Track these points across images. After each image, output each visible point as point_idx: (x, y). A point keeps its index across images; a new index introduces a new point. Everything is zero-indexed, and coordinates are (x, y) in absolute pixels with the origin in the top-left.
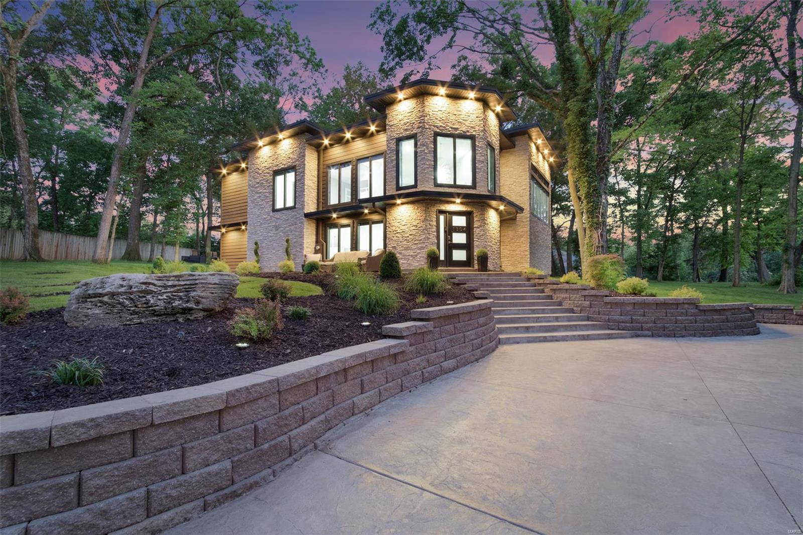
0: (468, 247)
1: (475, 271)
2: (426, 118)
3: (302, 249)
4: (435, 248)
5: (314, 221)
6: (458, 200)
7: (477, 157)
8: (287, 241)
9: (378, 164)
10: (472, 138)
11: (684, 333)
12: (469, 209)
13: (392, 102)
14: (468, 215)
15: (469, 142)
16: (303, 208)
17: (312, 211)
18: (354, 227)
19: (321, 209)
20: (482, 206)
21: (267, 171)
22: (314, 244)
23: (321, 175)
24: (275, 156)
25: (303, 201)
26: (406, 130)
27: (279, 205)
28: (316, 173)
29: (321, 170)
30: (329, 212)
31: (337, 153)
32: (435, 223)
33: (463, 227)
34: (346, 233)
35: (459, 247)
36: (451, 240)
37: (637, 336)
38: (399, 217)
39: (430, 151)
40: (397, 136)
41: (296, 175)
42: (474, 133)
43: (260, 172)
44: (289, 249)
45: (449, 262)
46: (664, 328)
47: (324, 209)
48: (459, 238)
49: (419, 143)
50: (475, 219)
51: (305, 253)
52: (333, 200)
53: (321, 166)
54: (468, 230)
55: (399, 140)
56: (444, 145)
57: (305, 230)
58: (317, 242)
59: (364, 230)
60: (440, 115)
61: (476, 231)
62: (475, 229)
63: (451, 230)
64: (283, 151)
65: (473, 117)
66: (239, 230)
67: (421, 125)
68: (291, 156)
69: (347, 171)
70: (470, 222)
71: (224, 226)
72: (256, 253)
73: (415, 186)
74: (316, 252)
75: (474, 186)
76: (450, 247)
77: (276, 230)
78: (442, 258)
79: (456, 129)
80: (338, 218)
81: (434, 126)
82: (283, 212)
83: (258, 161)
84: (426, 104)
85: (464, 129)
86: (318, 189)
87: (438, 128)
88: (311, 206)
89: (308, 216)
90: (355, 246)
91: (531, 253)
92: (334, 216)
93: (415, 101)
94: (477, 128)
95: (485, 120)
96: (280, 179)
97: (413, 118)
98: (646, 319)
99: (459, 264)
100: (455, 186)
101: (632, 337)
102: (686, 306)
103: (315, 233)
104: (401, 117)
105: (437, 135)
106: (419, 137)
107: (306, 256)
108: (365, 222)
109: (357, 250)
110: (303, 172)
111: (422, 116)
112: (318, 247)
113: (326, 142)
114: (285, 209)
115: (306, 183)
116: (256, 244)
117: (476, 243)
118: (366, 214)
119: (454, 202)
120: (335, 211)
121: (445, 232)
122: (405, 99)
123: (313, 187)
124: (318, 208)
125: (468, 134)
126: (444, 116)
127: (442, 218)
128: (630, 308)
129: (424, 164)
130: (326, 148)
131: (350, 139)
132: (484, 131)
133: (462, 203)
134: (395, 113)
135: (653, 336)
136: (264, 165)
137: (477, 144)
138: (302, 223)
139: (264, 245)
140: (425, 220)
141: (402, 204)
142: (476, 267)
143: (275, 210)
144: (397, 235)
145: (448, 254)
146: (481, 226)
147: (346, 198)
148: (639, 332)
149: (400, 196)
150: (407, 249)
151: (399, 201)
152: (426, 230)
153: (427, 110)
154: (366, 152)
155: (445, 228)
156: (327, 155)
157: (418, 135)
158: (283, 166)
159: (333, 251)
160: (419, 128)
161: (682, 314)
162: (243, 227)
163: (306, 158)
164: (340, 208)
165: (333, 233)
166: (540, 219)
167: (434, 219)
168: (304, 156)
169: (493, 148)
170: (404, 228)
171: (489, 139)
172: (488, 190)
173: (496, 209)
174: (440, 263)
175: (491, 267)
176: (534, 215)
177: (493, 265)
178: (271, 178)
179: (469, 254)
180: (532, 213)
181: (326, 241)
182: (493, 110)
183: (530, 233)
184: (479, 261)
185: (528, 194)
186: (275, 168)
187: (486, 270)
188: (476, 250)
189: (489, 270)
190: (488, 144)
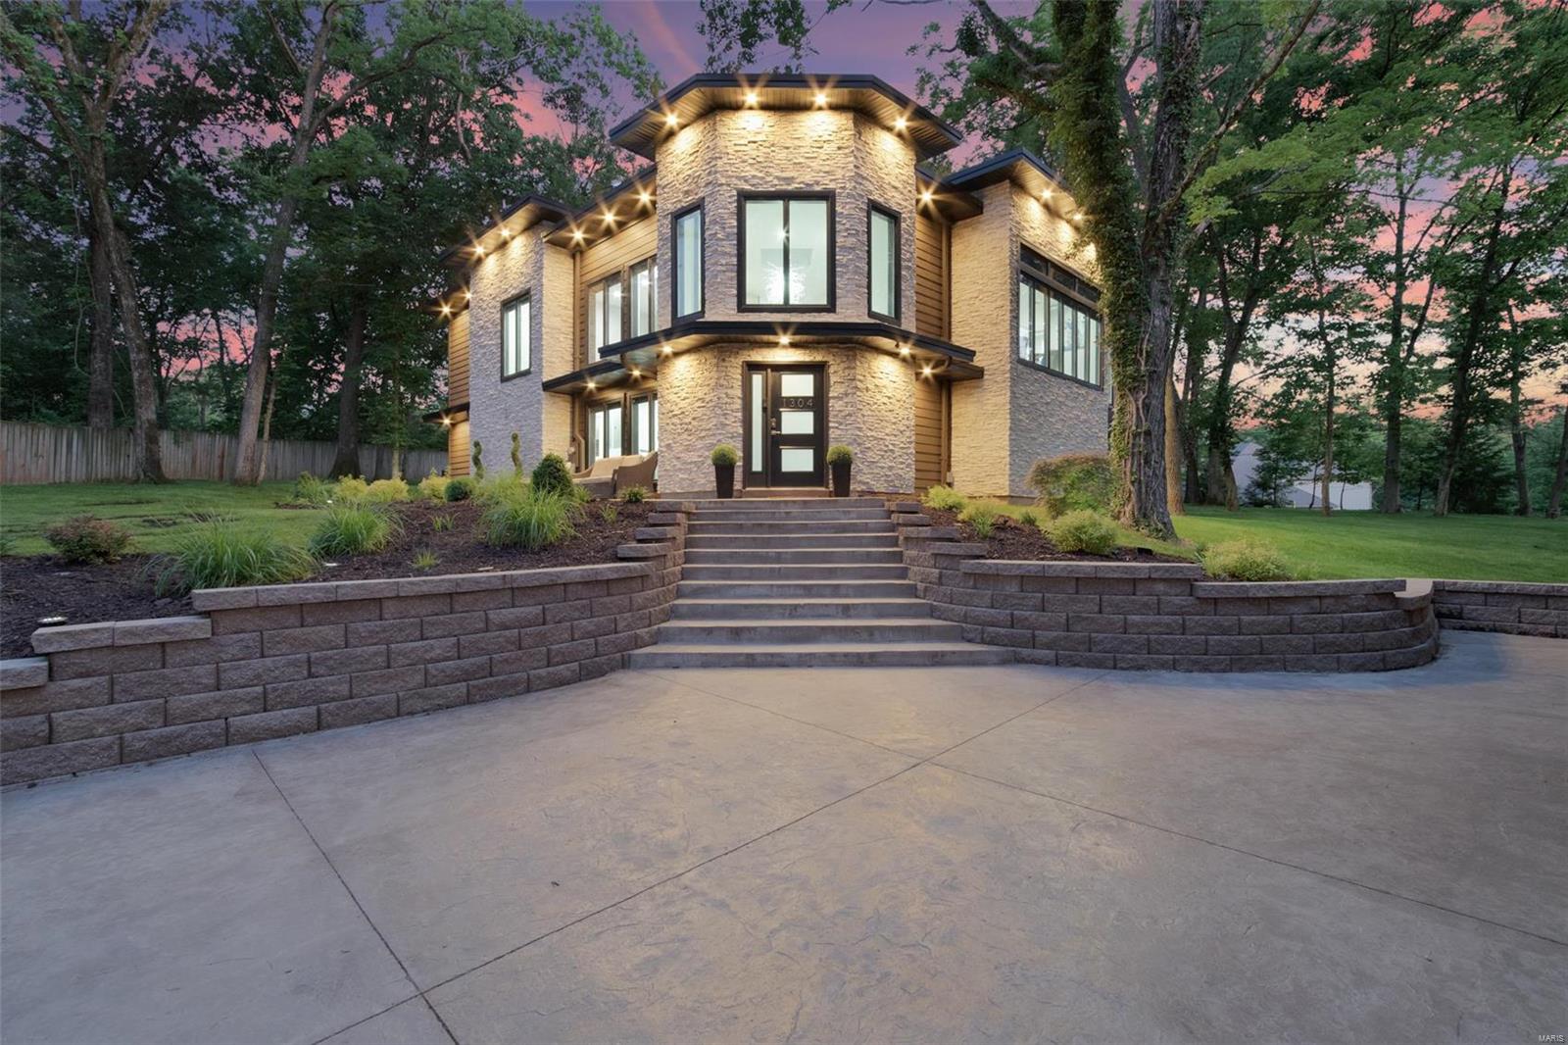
0: (816, 441)
1: (830, 494)
2: (720, 163)
3: (540, 452)
4: (737, 446)
5: (568, 398)
6: (785, 340)
7: (839, 240)
8: (515, 438)
10: (828, 197)
12: (819, 358)
13: (664, 136)
14: (817, 369)
15: (821, 207)
16: (541, 371)
17: (564, 373)
18: (625, 406)
19: (576, 371)
20: (850, 349)
21: (493, 303)
22: (566, 443)
23: (579, 300)
24: (504, 274)
25: (541, 359)
26: (687, 193)
27: (511, 367)
29: (579, 294)
30: (580, 377)
31: (602, 257)
32: (738, 392)
33: (806, 399)
34: (615, 419)
35: (798, 441)
36: (779, 427)
37: (1018, 660)
38: (676, 383)
39: (728, 236)
40: (673, 210)
41: (531, 310)
42: (832, 186)
43: (485, 306)
44: (520, 456)
45: (774, 474)
46: (1090, 644)
47: (580, 371)
48: (797, 422)
49: (707, 220)
50: (833, 379)
53: (579, 285)
54: (818, 404)
55: (677, 219)
56: (762, 218)
57: (543, 416)
58: (572, 440)
59: (641, 412)
60: (752, 152)
61: (835, 406)
62: (831, 401)
63: (776, 404)
64: (514, 264)
65: (830, 149)
67: (710, 178)
68: (524, 270)
69: (616, 292)
70: (821, 387)
73: (702, 312)
74: (569, 458)
75: (831, 307)
77: (508, 417)
78: (757, 465)
79: (790, 181)
80: (600, 389)
81: (739, 178)
82: (514, 381)
83: (482, 285)
84: (722, 130)
85: (808, 178)
86: (573, 333)
87: (746, 181)
88: (559, 365)
89: (548, 386)
90: (629, 443)
92: (594, 384)
93: (701, 128)
94: (839, 174)
95: (861, 155)
96: (510, 318)
97: (698, 165)
98: (1045, 617)
99: (797, 479)
100: (786, 308)
101: (1004, 662)
102: (1160, 587)
103: (568, 421)
104: (678, 166)
105: (745, 197)
106: (709, 206)
109: (629, 453)
111: (714, 160)
113: (578, 235)
114: (520, 375)
115: (544, 322)
116: (477, 444)
117: (833, 434)
118: (638, 380)
119: (775, 345)
120: (594, 375)
121: (765, 409)
122: (682, 126)
123: (563, 330)
124: (573, 364)
125: (818, 188)
126: (760, 153)
127: (757, 380)
128: (1012, 588)
129: (716, 264)
131: (614, 226)
132: (859, 178)
133: (794, 345)
134: (670, 159)
136: (489, 292)
137: (838, 209)
138: (539, 402)
139: (491, 447)
140: (719, 386)
141: (678, 353)
142: (831, 486)
143: (504, 379)
144: (675, 420)
145: (772, 456)
146: (846, 395)
148: (1025, 652)
149: (667, 337)
150: (688, 449)
151: (670, 348)
152: (720, 408)
153: (721, 143)
154: (642, 251)
155: (764, 401)
156: (586, 262)
157: (707, 200)
158: (514, 292)
160: (707, 185)
161: (1144, 609)
163: (546, 273)
164: (592, 368)
165: (596, 420)
166: (1061, 375)
167: (738, 383)
168: (541, 268)
169: (894, 217)
170: (683, 404)
171: (876, 197)
172: (871, 314)
173: (894, 355)
174: (750, 478)
175: (880, 486)
176: (1031, 365)
177: (863, 477)
178: (499, 315)
179: (819, 459)
180: (1022, 362)
181: (586, 438)
182: (889, 129)
183: (1015, 407)
184: (834, 472)
185: (1008, 317)
186: (505, 297)
187: (847, 494)
188: (832, 448)
189: (862, 493)
190: (875, 207)
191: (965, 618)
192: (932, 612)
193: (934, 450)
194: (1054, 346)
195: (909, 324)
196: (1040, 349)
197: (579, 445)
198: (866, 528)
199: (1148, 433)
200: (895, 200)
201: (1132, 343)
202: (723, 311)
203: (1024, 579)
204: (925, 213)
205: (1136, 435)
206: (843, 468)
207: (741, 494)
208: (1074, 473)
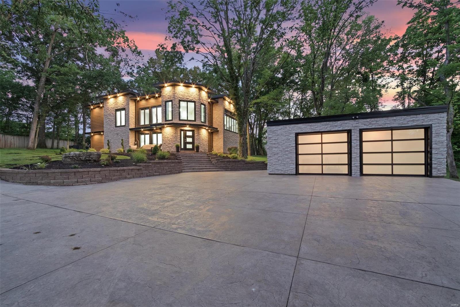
0: (193, 143)
2: (176, 94)
3: (129, 143)
4: (179, 144)
5: (134, 132)
6: (188, 126)
7: (196, 109)
8: (122, 140)
9: (160, 110)
10: (194, 102)
11: (239, 169)
12: (193, 129)
13: (163, 87)
14: (193, 131)
15: (193, 103)
16: (129, 126)
17: (133, 127)
18: (150, 134)
19: (137, 127)
20: (198, 128)
21: (113, 109)
22: (134, 141)
23: (137, 112)
24: (116, 103)
25: (129, 124)
26: (168, 98)
27: (118, 124)
28: (135, 111)
29: (137, 110)
30: (140, 128)
31: (143, 103)
32: (179, 134)
33: (191, 136)
34: (148, 137)
35: (189, 143)
36: (186, 141)
37: (227, 171)
38: (166, 132)
39: (177, 107)
40: (165, 100)
41: (125, 112)
42: (195, 100)
43: (109, 109)
44: (123, 143)
45: (185, 149)
46: (234, 168)
47: (138, 127)
48: (189, 140)
49: (173, 104)
50: (195, 133)
51: (130, 145)
52: (142, 123)
53: (137, 109)
54: (193, 137)
55: (166, 102)
56: (183, 104)
57: (130, 135)
58: (136, 140)
59: (154, 136)
60: (181, 93)
61: (196, 137)
63: (186, 137)
64: (120, 101)
65: (195, 94)
66: (100, 134)
68: (123, 104)
69: (147, 111)
70: (193, 134)
71: (92, 132)
72: (108, 145)
73: (172, 120)
74: (135, 145)
75: (195, 121)
76: (186, 143)
77: (117, 135)
78: (182, 147)
79: (188, 99)
80: (144, 131)
83: (108, 105)
84: (176, 89)
85: (191, 99)
86: (136, 118)
87: (180, 98)
88: (132, 126)
89: (131, 129)
90: (151, 142)
91: (224, 145)
92: (142, 130)
93: (172, 87)
94: (196, 98)
95: (200, 95)
96: (118, 113)
97: (171, 94)
98: (229, 166)
99: (189, 149)
100: (187, 120)
101: (225, 171)
102: (241, 162)
103: (134, 136)
104: (167, 93)
105: (180, 101)
106: (173, 101)
107: (130, 146)
108: (155, 133)
109: (152, 144)
110: (129, 111)
111: (174, 94)
112: (136, 143)
113: (138, 99)
114: (121, 126)
115: (130, 116)
116: (108, 141)
117: (195, 142)
118: (155, 130)
119: (186, 127)
120: (142, 128)
121: (184, 138)
122: (168, 86)
123: (133, 117)
124: (136, 126)
125: (193, 100)
126: (183, 94)
127: (182, 132)
128: (226, 163)
129: (175, 112)
130: (138, 101)
131: (148, 98)
132: (199, 99)
133: (189, 127)
134: (164, 91)
135: (231, 170)
136: (111, 106)
137: (196, 104)
138: (128, 132)
139: (112, 141)
140: (175, 133)
141: (167, 127)
142: (195, 151)
143: (116, 126)
144: (166, 138)
145: (185, 146)
146: (198, 135)
147: (147, 123)
148: (227, 170)
149: (166, 124)
150: (169, 144)
151: (165, 126)
152: (176, 137)
153: (176, 91)
154: (155, 104)
155: (183, 136)
156: (139, 104)
158: (120, 108)
159: (142, 144)
160: (173, 98)
161: (240, 164)
162: (102, 133)
163: (130, 105)
164: (145, 127)
165: (142, 137)
166: (231, 131)
167: (179, 133)
168: (129, 104)
169: (205, 105)
170: (167, 136)
171: (202, 102)
172: (202, 122)
173: (205, 129)
174: (182, 149)
175: (203, 151)
176: (227, 130)
177: (201, 149)
178: (115, 112)
179: (193, 146)
180: (225, 129)
181: (139, 140)
182: (204, 91)
183: (224, 137)
184: (196, 148)
185: (223, 122)
186: (116, 108)
187: (198, 152)
188: (195, 144)
189: (200, 152)
190: (202, 104)
191: (221, 167)
192: (216, 166)
193: (210, 144)
194: (230, 126)
195: (207, 124)
196: (228, 126)
197: (138, 142)
198: (205, 157)
199: (244, 143)
200: (205, 102)
201: (241, 129)
202: (176, 121)
203: (227, 162)
204: (209, 103)
205: (242, 143)
206: (198, 148)
207: (180, 152)
208: (233, 149)
